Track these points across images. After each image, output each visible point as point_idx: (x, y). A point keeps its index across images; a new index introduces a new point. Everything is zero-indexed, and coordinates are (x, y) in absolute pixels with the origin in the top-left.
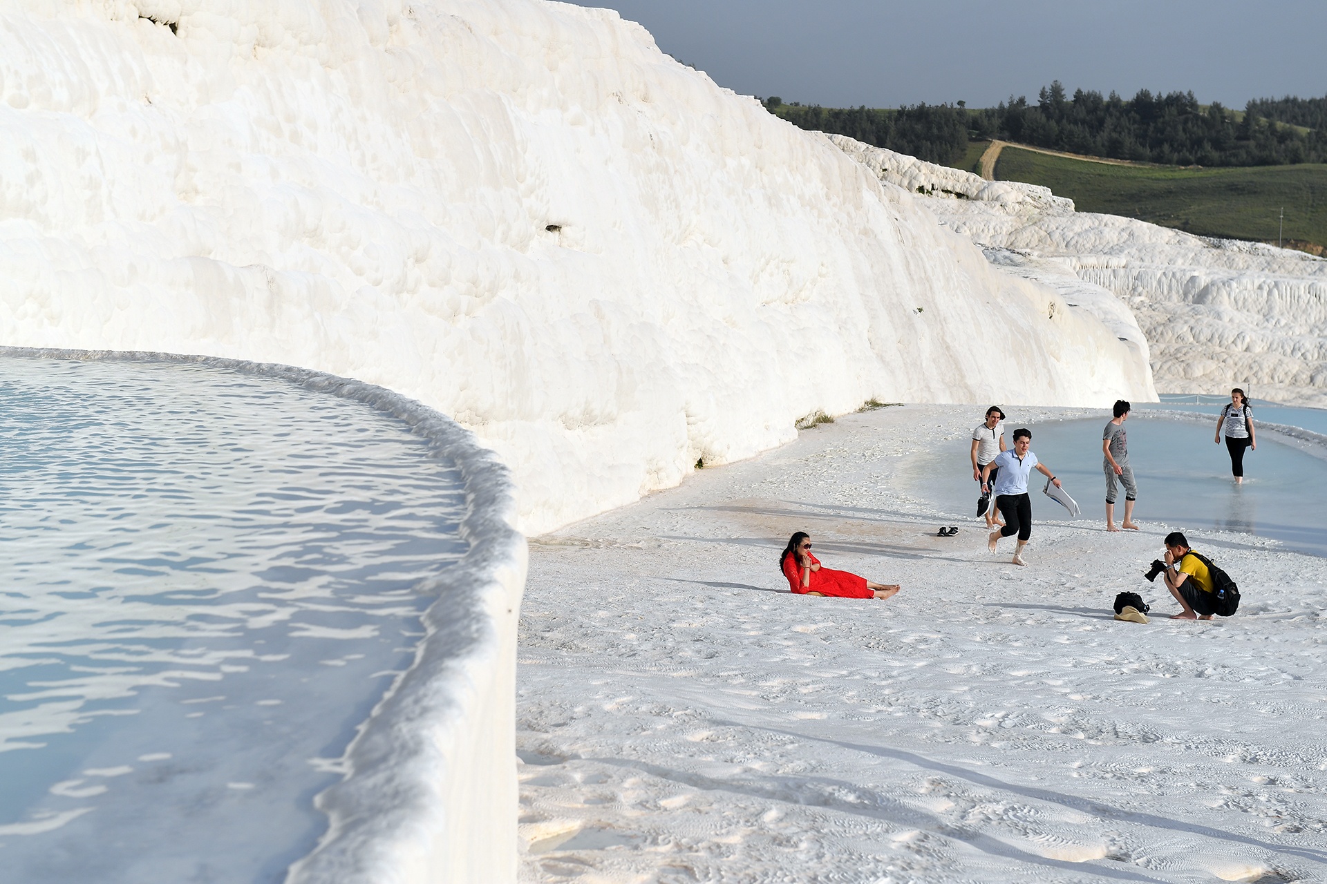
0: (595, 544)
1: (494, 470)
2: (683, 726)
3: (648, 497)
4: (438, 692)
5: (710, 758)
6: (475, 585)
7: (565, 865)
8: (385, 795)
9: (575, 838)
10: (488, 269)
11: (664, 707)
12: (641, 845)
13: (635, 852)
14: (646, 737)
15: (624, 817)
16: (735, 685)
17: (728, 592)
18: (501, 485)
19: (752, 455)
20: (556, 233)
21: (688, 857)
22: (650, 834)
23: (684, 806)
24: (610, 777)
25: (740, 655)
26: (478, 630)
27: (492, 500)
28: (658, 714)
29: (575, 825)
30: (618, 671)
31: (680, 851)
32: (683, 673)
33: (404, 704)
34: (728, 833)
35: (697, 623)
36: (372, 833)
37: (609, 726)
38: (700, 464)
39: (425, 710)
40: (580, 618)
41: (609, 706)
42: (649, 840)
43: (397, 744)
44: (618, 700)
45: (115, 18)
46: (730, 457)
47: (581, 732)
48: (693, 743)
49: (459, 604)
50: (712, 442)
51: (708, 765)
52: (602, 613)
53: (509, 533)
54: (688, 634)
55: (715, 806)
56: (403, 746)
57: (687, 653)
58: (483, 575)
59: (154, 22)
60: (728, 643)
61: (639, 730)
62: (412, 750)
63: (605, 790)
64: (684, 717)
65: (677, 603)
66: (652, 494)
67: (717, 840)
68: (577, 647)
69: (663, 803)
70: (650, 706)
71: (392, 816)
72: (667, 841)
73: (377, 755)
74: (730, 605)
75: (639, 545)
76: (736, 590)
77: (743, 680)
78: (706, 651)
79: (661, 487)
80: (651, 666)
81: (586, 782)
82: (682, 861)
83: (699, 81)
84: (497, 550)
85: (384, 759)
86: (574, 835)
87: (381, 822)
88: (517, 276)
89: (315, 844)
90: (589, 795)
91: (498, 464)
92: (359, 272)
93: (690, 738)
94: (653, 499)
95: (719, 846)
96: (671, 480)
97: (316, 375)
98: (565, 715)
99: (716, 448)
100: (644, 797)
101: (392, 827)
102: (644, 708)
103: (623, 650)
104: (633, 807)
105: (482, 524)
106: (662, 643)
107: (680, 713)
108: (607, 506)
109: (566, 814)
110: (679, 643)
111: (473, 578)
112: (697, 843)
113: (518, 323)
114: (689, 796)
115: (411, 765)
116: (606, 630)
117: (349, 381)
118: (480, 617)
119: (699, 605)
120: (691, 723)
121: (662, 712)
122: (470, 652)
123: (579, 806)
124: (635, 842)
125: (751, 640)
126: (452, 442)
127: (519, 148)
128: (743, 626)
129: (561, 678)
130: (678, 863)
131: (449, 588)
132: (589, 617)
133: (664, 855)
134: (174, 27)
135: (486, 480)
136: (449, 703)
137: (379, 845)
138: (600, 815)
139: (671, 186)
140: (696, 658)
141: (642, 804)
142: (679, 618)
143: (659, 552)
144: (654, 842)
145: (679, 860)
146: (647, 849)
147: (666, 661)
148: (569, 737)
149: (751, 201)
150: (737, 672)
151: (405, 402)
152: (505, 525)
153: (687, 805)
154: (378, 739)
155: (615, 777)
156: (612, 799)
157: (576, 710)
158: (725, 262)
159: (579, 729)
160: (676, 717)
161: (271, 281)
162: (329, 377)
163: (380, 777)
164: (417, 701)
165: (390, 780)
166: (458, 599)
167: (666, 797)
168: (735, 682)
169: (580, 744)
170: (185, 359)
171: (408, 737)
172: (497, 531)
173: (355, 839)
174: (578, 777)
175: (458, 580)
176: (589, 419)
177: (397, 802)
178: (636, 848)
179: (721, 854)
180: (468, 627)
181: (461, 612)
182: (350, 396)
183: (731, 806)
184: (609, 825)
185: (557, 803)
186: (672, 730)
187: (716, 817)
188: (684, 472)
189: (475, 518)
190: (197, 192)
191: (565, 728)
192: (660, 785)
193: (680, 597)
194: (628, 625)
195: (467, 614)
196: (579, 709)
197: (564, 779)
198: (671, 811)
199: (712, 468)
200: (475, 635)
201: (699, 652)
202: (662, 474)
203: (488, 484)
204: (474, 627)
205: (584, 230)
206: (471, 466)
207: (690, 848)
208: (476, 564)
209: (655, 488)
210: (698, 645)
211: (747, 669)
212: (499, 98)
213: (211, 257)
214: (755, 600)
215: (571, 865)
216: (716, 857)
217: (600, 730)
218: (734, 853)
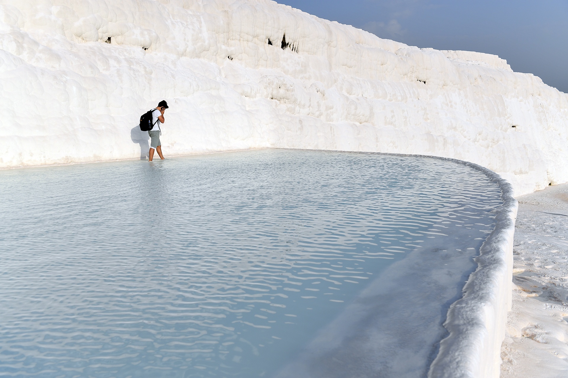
0: (522, 203)
1: (507, 184)
2: (550, 248)
3: (536, 192)
4: (501, 237)
5: (558, 257)
6: (507, 212)
7: (521, 279)
8: (492, 260)
9: (523, 273)
10: (497, 136)
11: (545, 244)
12: (541, 277)
13: (539, 278)
14: (540, 250)
15: (536, 269)
16: (563, 240)
17: (559, 216)
18: (509, 188)
19: (565, 183)
20: (514, 128)
21: (554, 281)
22: (543, 274)
23: (552, 268)
24: (531, 259)
25: (564, 232)
26: (509, 223)
27: (508, 192)
28: (543, 245)
29: (523, 270)
30: (531, 234)
31: (551, 279)
32: (548, 235)
33: (493, 239)
34: (564, 276)
35: (551, 224)
36: (490, 269)
37: (530, 247)
38: (550, 184)
39: (499, 241)
40: (520, 220)
41: (530, 242)
42: (543, 276)
43: (493, 248)
44: (532, 241)
45: (412, 81)
46: (558, 183)
47: (523, 248)
48: (553, 253)
49: (503, 216)
50: (554, 179)
51: (558, 259)
52: (525, 219)
53: (513, 200)
54: (549, 226)
55: (560, 269)
56: (495, 249)
57: (549, 230)
58: (508, 209)
59: (420, 81)
60: (560, 229)
61: (538, 249)
62: (497, 250)
63: (531, 262)
64: (550, 246)
65: (545, 218)
66: (537, 191)
67: (561, 277)
68: (519, 227)
69: (546, 267)
70: (541, 243)
71: (495, 265)
72: (548, 276)
73: (488, 250)
74: (560, 220)
75: (533, 203)
76: (561, 216)
77: (565, 238)
78: (554, 231)
79: (539, 190)
80: (539, 233)
81: (525, 260)
82: (552, 282)
83: (554, 90)
84: (511, 204)
85: (490, 251)
86: (523, 272)
87: (492, 266)
88: (504, 138)
89: (475, 270)
90: (526, 263)
91: (508, 183)
92: (465, 137)
93: (552, 252)
94: (537, 192)
95: (562, 279)
96: (542, 188)
97: (459, 161)
98: (518, 243)
99: (555, 180)
100: (541, 265)
101: (495, 268)
102: (539, 243)
103: (532, 229)
104: (538, 267)
105: (506, 197)
106: (542, 228)
107: (549, 245)
108: (525, 193)
109: (521, 267)
110: (546, 228)
111: (506, 210)
112: (556, 278)
113: (504, 149)
114: (553, 266)
115: (497, 254)
116: (526, 223)
117: (468, 162)
118: (509, 220)
119: (552, 219)
120: (552, 248)
121: (544, 245)
122: (508, 228)
123: (524, 265)
124: (539, 276)
125: (567, 229)
126: (495, 177)
127: (506, 108)
128: (564, 225)
129: (517, 234)
130: (551, 282)
131: (500, 212)
132: (522, 220)
133: (547, 280)
134: (425, 82)
135: (505, 187)
136: (505, 240)
137: (492, 272)
138: (529, 268)
139: (545, 116)
140: (551, 232)
141: (540, 267)
142: (547, 222)
143: (539, 205)
144: (544, 276)
145: (551, 281)
146: (543, 278)
147: (543, 232)
148: (520, 249)
149: (567, 120)
150: (563, 236)
151: (482, 168)
152: (512, 198)
153: (553, 268)
154: (488, 247)
155: (533, 259)
156: (532, 265)
157: (521, 242)
158: (559, 135)
159: (522, 247)
160: (548, 246)
161: (444, 139)
162: (462, 161)
163: (490, 256)
164: (496, 239)
165: (492, 257)
166: (503, 215)
167: (546, 265)
168: (562, 239)
169: (523, 251)
170: (428, 156)
171: (495, 247)
172: (510, 199)
173: (486, 270)
174: (523, 258)
175: (502, 210)
176: (521, 172)
177: (495, 262)
178: (540, 277)
179: (563, 281)
180: (506, 222)
181: (504, 218)
182: (468, 165)
183: (565, 269)
184: (532, 271)
185: (518, 264)
186: (547, 249)
187: (561, 272)
188: (546, 186)
189: (504, 196)
190: (428, 119)
191: (519, 246)
192: (545, 263)
193: (546, 217)
194: (532, 223)
195: (506, 219)
196: (522, 242)
197: (519, 259)
198: (548, 269)
199: (553, 185)
200: (509, 224)
201: (552, 231)
202: (540, 186)
203: (506, 188)
204: (508, 222)
205: (522, 127)
206: (501, 183)
207: (554, 279)
208: (506, 207)
209: (538, 190)
210: (552, 229)
211: (566, 236)
212: (501, 96)
213: (431, 134)
214: (567, 219)
215: (523, 280)
216: (561, 281)
217: (528, 248)
218: (566, 281)
